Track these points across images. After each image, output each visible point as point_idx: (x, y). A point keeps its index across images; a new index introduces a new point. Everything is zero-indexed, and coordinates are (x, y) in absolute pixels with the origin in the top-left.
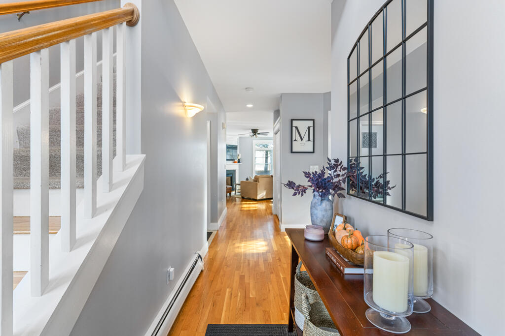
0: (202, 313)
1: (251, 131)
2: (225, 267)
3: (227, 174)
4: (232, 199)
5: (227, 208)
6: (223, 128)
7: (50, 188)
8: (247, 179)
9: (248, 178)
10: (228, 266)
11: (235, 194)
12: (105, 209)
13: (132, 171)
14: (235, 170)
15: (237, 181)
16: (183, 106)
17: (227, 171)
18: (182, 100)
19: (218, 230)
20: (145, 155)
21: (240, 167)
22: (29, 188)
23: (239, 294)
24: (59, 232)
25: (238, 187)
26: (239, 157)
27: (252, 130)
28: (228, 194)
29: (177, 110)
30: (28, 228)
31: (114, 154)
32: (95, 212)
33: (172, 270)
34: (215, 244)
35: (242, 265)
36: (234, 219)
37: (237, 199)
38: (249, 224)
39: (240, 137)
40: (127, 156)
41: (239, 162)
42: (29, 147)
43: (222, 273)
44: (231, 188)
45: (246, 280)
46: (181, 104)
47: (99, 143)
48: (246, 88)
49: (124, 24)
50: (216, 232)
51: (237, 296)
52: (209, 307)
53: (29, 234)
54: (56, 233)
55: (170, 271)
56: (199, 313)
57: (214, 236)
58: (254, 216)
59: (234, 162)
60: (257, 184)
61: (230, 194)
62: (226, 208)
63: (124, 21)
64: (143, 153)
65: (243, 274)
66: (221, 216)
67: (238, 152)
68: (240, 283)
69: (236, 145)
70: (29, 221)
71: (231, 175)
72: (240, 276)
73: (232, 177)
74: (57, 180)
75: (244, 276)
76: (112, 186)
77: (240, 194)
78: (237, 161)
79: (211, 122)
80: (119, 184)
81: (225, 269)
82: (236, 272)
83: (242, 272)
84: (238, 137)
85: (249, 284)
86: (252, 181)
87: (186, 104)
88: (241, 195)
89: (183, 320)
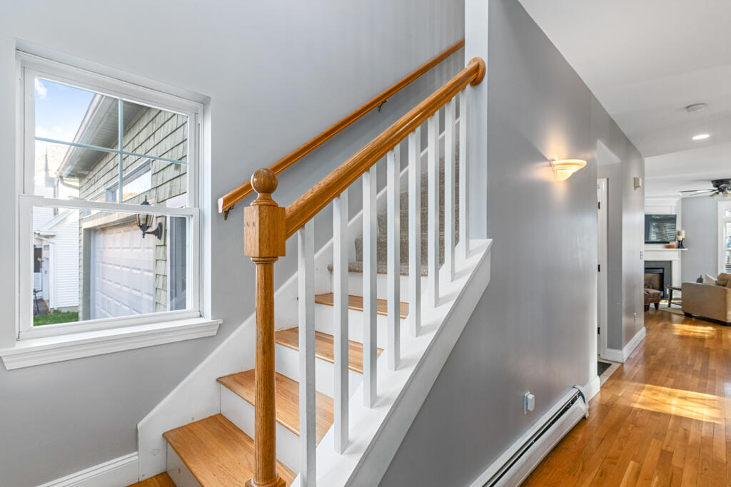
0: (579, 477)
1: (712, 185)
2: (631, 425)
3: (645, 269)
4: (659, 316)
5: (648, 330)
6: (636, 186)
7: (401, 274)
8: (700, 280)
9: (703, 277)
10: (636, 426)
11: (669, 306)
12: (447, 299)
13: (476, 259)
14: (671, 262)
15: (676, 282)
16: (551, 165)
17: (646, 262)
18: (549, 158)
19: (622, 364)
20: (491, 240)
21: (683, 255)
22: (386, 273)
23: (656, 479)
24: (408, 317)
25: (677, 295)
26: (680, 238)
27: (713, 182)
28: (652, 305)
29: (541, 173)
30: (385, 310)
31: (456, 239)
32: (438, 302)
33: (531, 397)
34: (613, 384)
35: (669, 433)
36: (661, 351)
37: (675, 317)
38: (698, 367)
39: (683, 199)
40: (471, 241)
41: (680, 245)
42: (386, 234)
43: (622, 432)
44: (659, 294)
45: (676, 461)
46: (547, 163)
47: (441, 227)
48: (688, 107)
49: (468, 87)
50: (618, 365)
51: (651, 479)
52: (593, 475)
53: (386, 315)
54: (405, 318)
55: (529, 397)
56: (574, 475)
57: (614, 370)
58: (713, 353)
59: (668, 247)
60: (725, 292)
61: (657, 305)
62: (644, 329)
63: (467, 84)
64: (489, 237)
65: (669, 449)
66: (632, 342)
67: (678, 228)
68: (659, 460)
69: (673, 213)
70: (386, 304)
71: (661, 271)
72: (662, 450)
73: (662, 276)
74: (406, 267)
75: (671, 453)
76: (454, 276)
77: (680, 307)
78: (675, 243)
79: (608, 179)
80: (462, 274)
81: (630, 428)
82: (653, 440)
83: (667, 446)
84: (678, 199)
85: (682, 470)
86: (713, 284)
87: (554, 163)
88: (682, 309)
89: (548, 473)
